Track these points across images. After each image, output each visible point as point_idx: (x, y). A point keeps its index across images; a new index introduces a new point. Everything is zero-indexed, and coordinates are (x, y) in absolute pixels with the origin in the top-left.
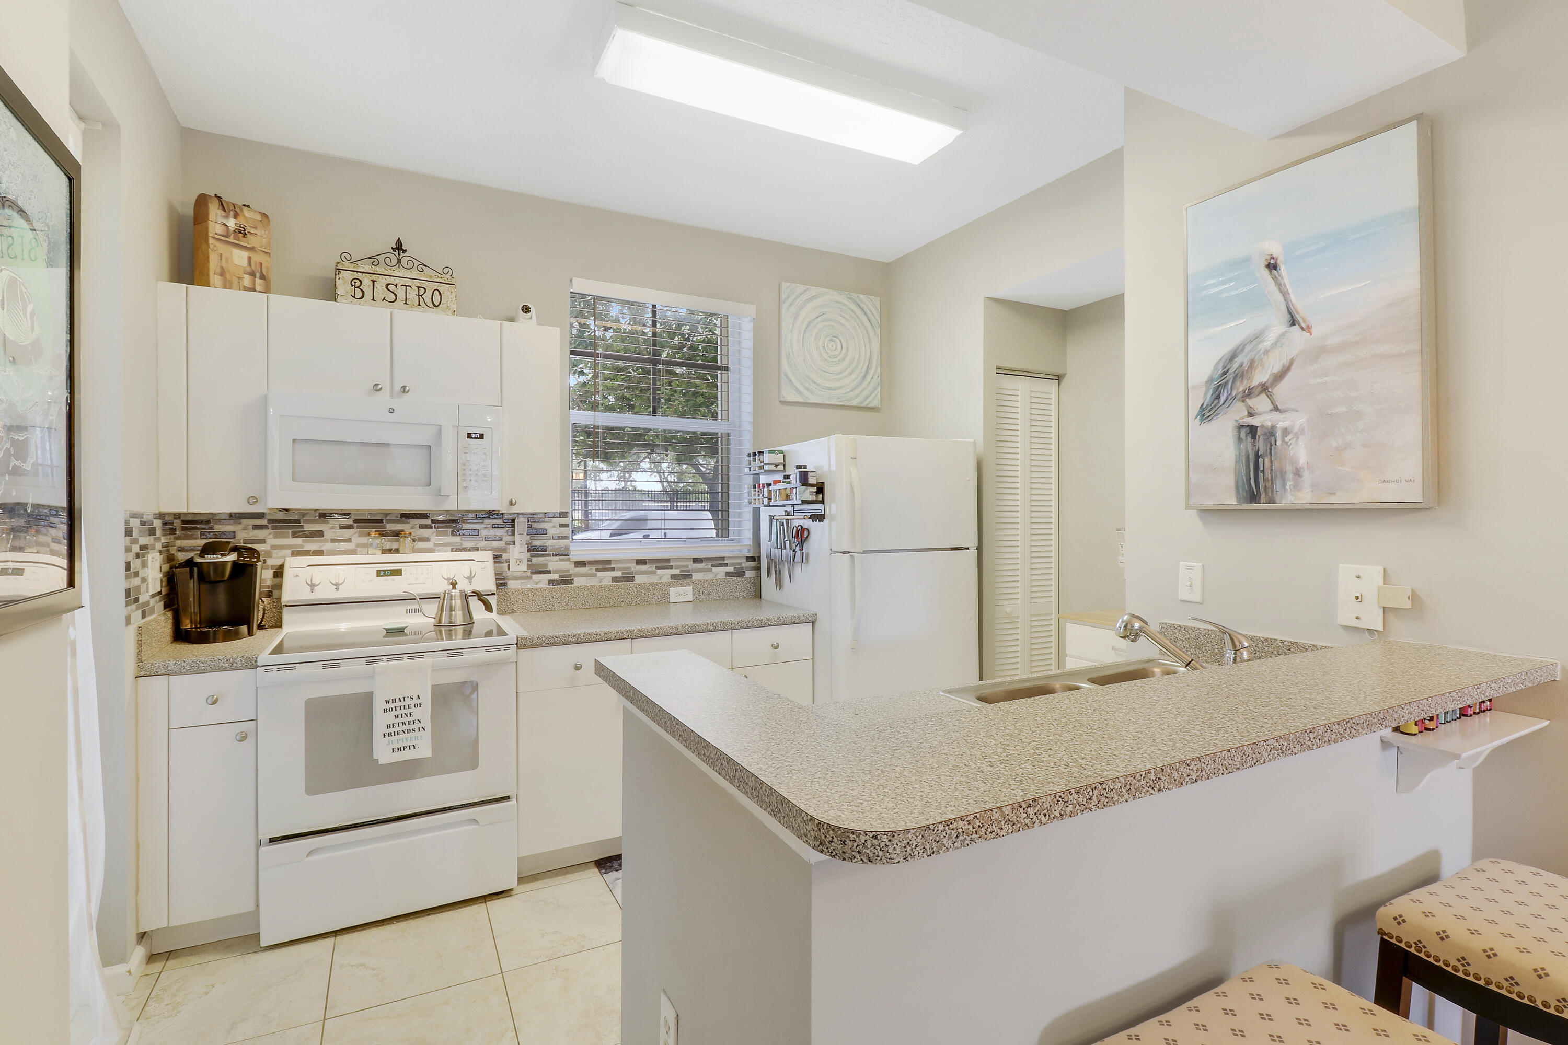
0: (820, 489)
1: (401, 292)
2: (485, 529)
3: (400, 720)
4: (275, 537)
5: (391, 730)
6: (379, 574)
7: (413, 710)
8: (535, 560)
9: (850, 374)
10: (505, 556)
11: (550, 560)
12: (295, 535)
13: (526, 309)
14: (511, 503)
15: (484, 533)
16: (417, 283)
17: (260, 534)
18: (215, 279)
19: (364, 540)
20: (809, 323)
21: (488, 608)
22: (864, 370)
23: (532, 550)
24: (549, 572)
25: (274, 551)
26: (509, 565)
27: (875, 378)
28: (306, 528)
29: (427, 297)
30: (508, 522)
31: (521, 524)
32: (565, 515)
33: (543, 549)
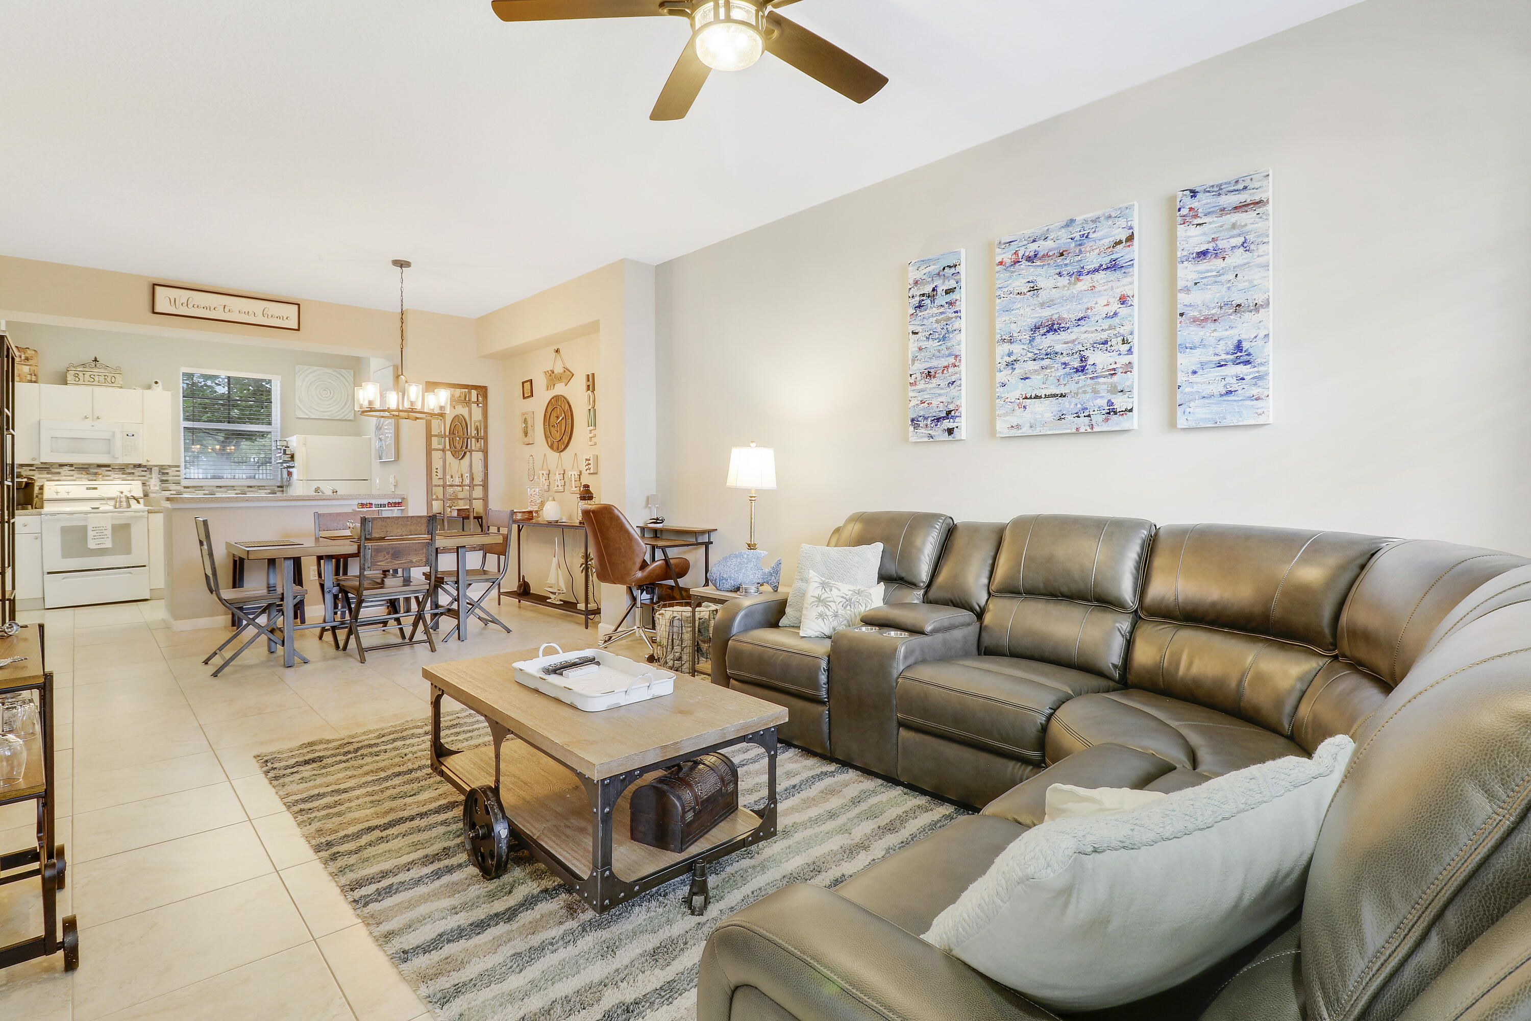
0: (292, 457)
1: (96, 378)
2: (138, 471)
3: (98, 534)
4: (39, 474)
5: (95, 538)
6: (87, 489)
7: (103, 531)
8: (163, 485)
9: (336, 405)
10: (148, 483)
11: (171, 486)
12: (48, 473)
13: (156, 383)
14: (148, 461)
15: (137, 474)
16: (104, 375)
17: (32, 473)
19: (80, 476)
20: (311, 383)
21: (139, 502)
22: (344, 403)
23: (162, 481)
24: (170, 490)
25: (39, 480)
26: (150, 487)
27: (350, 406)
28: (53, 470)
29: (109, 379)
30: (149, 469)
31: (155, 470)
32: (178, 466)
33: (167, 481)
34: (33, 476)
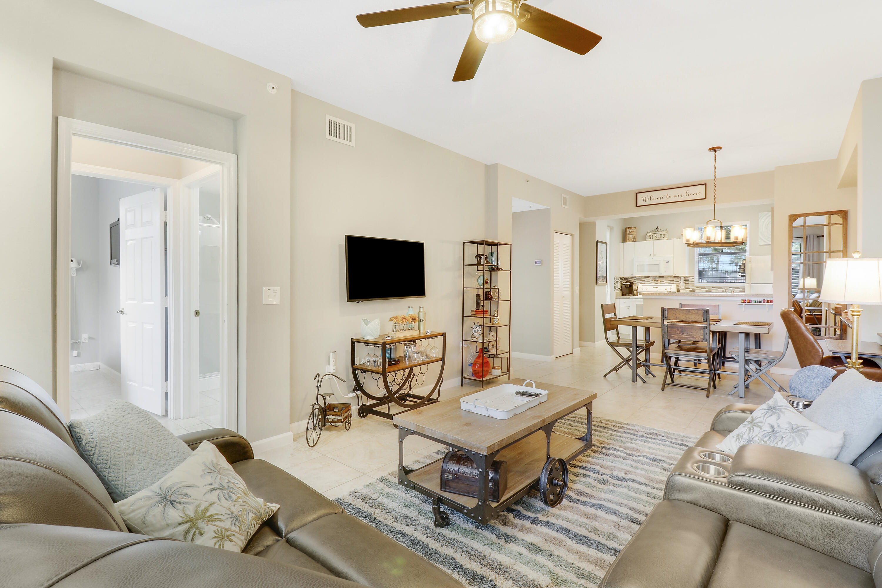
1: (657, 237)
2: (675, 279)
6: (654, 287)
8: (686, 286)
10: (679, 285)
11: (690, 286)
12: (641, 280)
16: (660, 234)
18: (628, 241)
19: (652, 282)
23: (686, 284)
29: (662, 236)
30: (679, 278)
31: (682, 279)
32: (693, 276)
33: (688, 284)
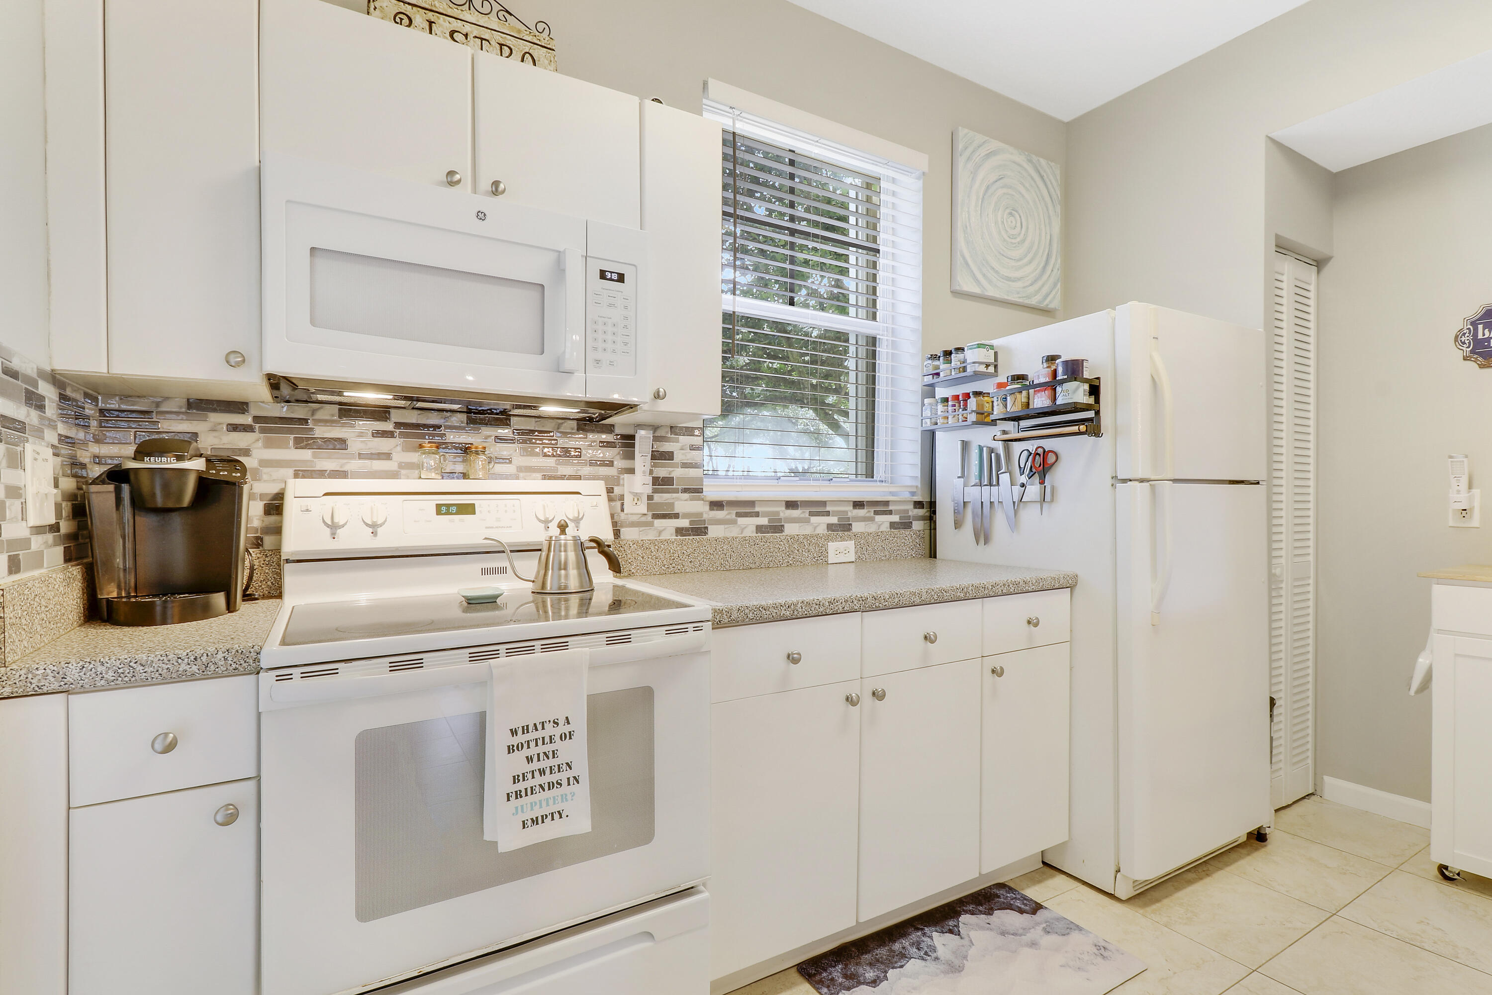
3: (535, 765)
4: (268, 445)
5: (521, 786)
6: (441, 510)
7: (558, 745)
8: (658, 498)
9: (1030, 262)
10: (620, 489)
11: (678, 499)
12: (300, 444)
14: (658, 395)
15: (588, 454)
16: (498, 37)
17: (240, 440)
19: (414, 457)
20: (988, 188)
22: (1044, 258)
23: (658, 482)
24: (676, 516)
25: (265, 470)
26: (622, 504)
27: (1055, 271)
28: (321, 432)
30: (623, 438)
31: (642, 440)
32: (696, 430)
33: (669, 480)
34: (247, 452)
